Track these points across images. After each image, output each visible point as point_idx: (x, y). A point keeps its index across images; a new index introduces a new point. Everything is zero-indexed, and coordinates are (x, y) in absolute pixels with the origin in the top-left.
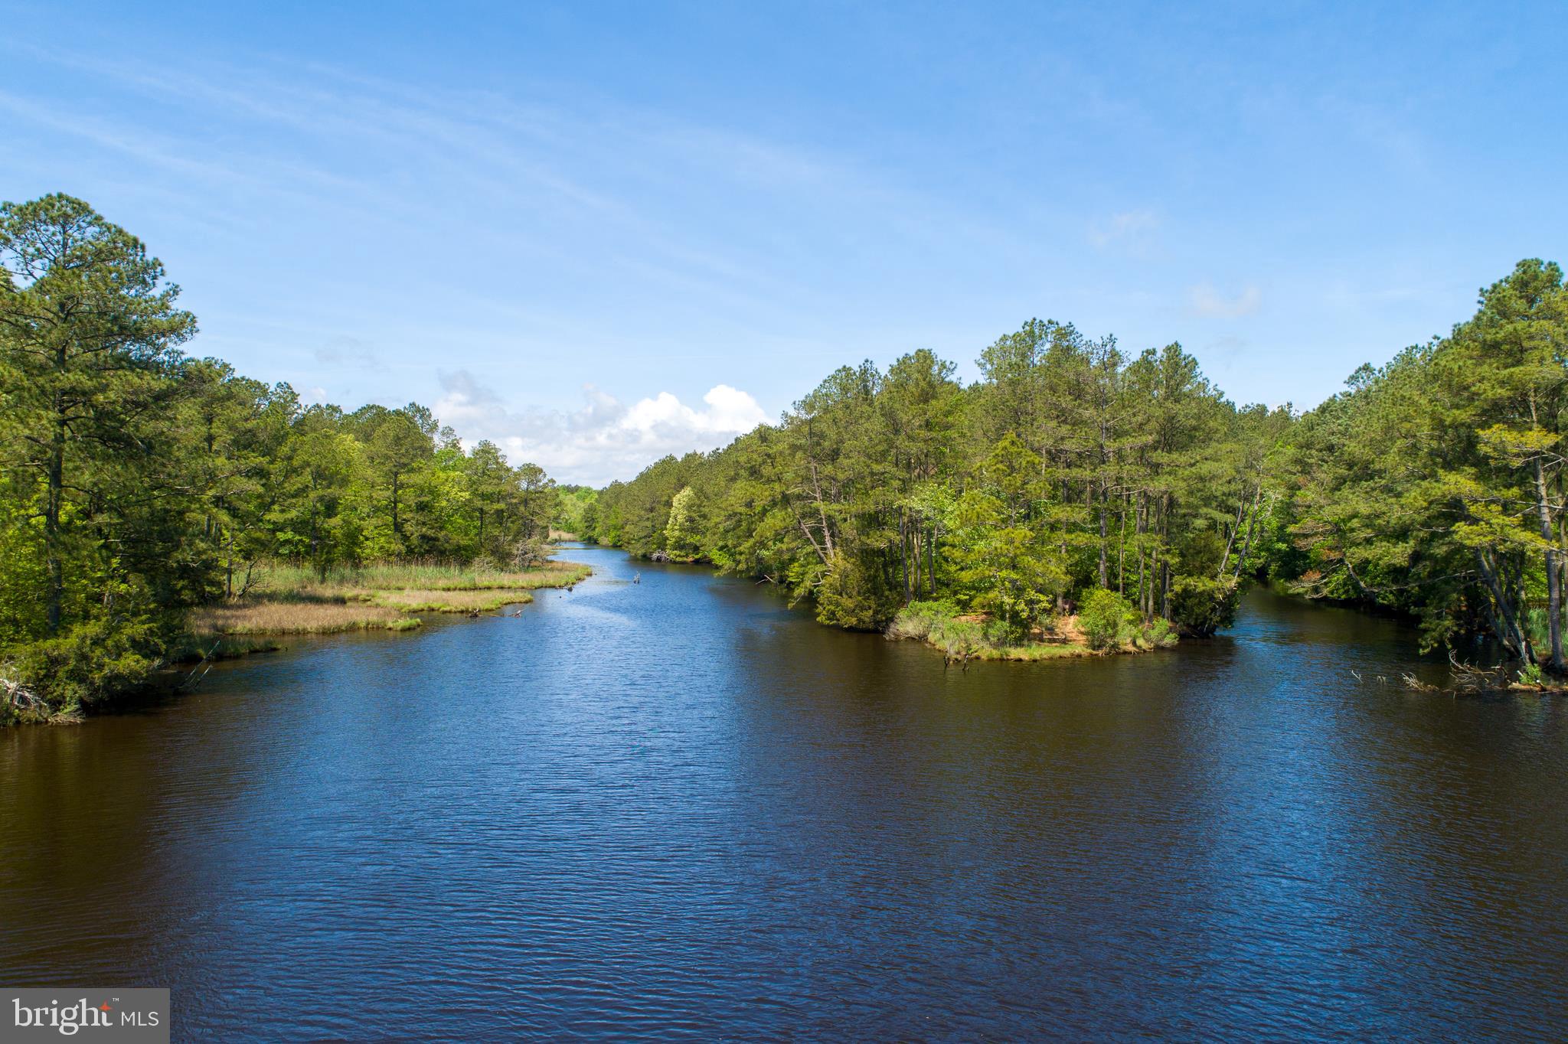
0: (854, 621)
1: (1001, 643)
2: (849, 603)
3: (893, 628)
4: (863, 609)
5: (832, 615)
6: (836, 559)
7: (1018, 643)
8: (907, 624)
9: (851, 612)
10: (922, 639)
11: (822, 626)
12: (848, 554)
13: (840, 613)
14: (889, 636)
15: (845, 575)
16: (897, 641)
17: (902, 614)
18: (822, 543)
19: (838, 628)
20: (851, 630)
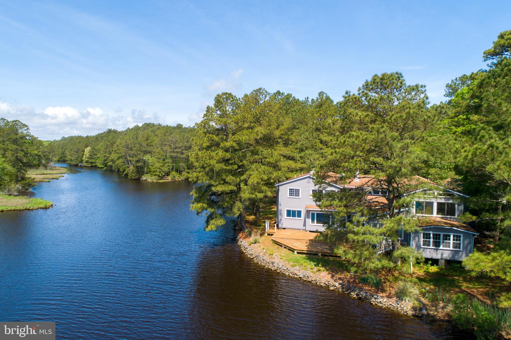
0: (135, 178)
1: (158, 180)
2: (134, 175)
3: (142, 179)
4: (136, 176)
5: (131, 177)
6: (132, 167)
7: (160, 180)
8: (144, 178)
9: (134, 176)
10: (146, 180)
11: (129, 179)
12: (134, 166)
13: (132, 176)
14: (141, 180)
15: (133, 170)
16: (142, 180)
17: (143, 176)
18: (129, 164)
19: (132, 179)
20: (135, 179)
